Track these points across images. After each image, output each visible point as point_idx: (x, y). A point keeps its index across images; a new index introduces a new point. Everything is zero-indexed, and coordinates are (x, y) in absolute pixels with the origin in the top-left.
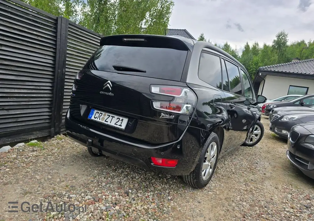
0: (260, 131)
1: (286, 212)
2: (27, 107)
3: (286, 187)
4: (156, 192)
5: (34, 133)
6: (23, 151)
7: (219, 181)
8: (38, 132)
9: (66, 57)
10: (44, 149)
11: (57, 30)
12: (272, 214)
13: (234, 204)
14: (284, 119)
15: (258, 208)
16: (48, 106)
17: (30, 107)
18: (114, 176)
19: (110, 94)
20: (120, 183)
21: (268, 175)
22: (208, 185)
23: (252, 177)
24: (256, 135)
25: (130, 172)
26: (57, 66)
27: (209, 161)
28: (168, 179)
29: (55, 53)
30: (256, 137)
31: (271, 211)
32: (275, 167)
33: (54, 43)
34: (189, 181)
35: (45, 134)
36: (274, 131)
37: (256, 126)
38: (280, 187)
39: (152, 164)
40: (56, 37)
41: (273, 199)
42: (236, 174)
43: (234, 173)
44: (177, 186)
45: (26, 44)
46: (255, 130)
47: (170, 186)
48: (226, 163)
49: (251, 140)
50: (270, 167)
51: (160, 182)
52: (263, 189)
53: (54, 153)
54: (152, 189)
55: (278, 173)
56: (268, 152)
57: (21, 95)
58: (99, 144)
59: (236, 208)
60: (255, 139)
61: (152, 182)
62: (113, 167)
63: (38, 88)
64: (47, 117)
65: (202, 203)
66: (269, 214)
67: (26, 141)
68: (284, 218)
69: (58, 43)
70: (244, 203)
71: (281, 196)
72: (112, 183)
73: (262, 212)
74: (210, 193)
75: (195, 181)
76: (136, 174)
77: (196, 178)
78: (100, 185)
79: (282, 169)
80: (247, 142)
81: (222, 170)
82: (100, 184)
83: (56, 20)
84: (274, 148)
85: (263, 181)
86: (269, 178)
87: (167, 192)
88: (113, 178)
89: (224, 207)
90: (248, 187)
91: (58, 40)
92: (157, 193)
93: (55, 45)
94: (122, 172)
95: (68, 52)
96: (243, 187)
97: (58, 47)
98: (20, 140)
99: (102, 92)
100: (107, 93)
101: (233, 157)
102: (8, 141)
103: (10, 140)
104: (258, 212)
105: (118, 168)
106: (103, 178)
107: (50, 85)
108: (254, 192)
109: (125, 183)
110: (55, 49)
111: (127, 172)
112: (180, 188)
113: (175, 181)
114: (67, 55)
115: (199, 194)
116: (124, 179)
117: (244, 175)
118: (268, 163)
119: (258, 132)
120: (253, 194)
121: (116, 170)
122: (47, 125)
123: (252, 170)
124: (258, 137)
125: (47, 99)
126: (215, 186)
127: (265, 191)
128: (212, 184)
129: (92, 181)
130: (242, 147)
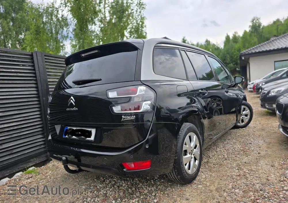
0: (248, 111)
1: (284, 192)
2: (19, 138)
3: (283, 162)
4: (142, 197)
5: (31, 160)
6: (20, 180)
7: (210, 171)
8: (35, 159)
9: (48, 85)
10: (39, 174)
11: (34, 64)
12: (268, 197)
13: (225, 194)
14: (272, 94)
15: (252, 193)
16: (40, 133)
17: (23, 137)
18: (101, 188)
19: (75, 109)
20: (106, 194)
21: (263, 153)
22: (198, 178)
23: (245, 159)
24: (246, 115)
25: (118, 180)
26: (41, 95)
27: (191, 153)
28: (156, 180)
29: (36, 84)
30: (246, 117)
31: (267, 194)
32: (270, 143)
33: (34, 75)
34: (174, 178)
35: (43, 159)
36: (265, 108)
37: (243, 107)
38: (276, 164)
39: (125, 170)
40: (34, 70)
41: (269, 179)
42: (229, 160)
43: (226, 159)
44: (165, 186)
45: (7, 82)
46: (243, 111)
47: (157, 187)
48: (218, 149)
49: (243, 121)
50: (265, 145)
51: (146, 185)
52: (257, 170)
53: (47, 176)
54: (138, 194)
55: (274, 149)
56: (263, 130)
57: (12, 129)
58: (76, 160)
59: (227, 198)
60: (246, 119)
61: (138, 186)
62: (102, 178)
63: (27, 118)
64: (42, 143)
65: (191, 199)
66: (265, 198)
67: (23, 170)
68: (283, 199)
69: (38, 74)
70: (237, 191)
71: (278, 174)
72: (98, 196)
73: (257, 197)
74: (199, 186)
75: (179, 177)
76: (123, 182)
77: (178, 174)
78: (85, 201)
79: (278, 144)
80: (239, 124)
81: (213, 158)
82: (85, 199)
83: (32, 55)
84: (268, 124)
85: (257, 161)
86: (264, 157)
87: (154, 194)
88: (98, 191)
89: (214, 199)
90: (241, 172)
91: (37, 72)
92: (142, 199)
93: (35, 77)
94: (110, 182)
95: (49, 80)
96: (236, 172)
97: (38, 78)
98: (18, 170)
99: (68, 109)
100: (72, 109)
101: (226, 143)
102: (8, 173)
103: (8, 172)
104: (253, 198)
105: (106, 179)
106: (89, 193)
107: (38, 113)
108: (248, 176)
109: (111, 193)
110: (36, 80)
111: (114, 181)
112: (167, 187)
113: (162, 180)
114: (49, 83)
115: (188, 190)
116: (111, 190)
117: (237, 159)
118: (262, 141)
119: (247, 112)
120: (247, 178)
121: (104, 181)
122: (43, 150)
123: (245, 152)
124: (249, 117)
125: (38, 127)
126: (206, 177)
127: (261, 171)
128: (202, 176)
129: (78, 198)
130: (235, 130)
